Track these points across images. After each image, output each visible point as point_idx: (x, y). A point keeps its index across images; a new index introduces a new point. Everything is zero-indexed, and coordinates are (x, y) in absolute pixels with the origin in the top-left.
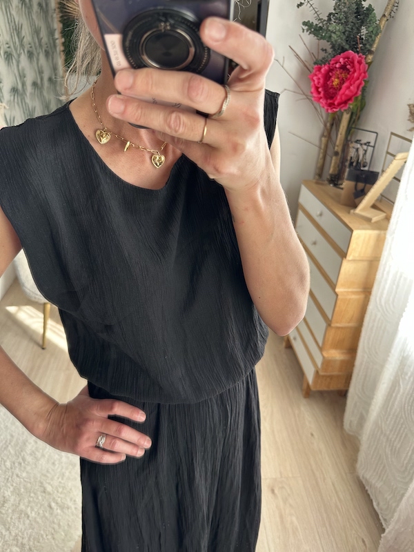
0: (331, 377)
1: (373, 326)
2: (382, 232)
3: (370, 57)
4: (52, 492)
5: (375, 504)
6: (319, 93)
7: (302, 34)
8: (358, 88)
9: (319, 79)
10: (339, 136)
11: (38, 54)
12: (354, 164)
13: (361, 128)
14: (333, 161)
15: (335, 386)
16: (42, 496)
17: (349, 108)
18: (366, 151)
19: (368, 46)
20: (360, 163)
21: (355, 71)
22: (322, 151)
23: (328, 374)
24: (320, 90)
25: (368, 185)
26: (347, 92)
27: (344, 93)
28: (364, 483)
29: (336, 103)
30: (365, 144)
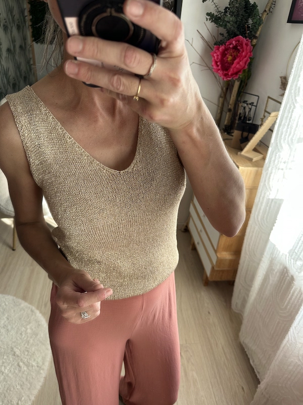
0: (223, 271)
1: (252, 236)
2: (260, 169)
3: (255, 41)
4: (20, 355)
5: (251, 361)
6: (218, 66)
7: (206, 22)
8: (245, 63)
9: (218, 56)
10: (232, 97)
11: (12, 27)
12: (242, 118)
13: (248, 92)
14: (227, 116)
15: (225, 278)
16: (13, 358)
17: (239, 77)
18: (250, 109)
19: (253, 33)
20: (246, 118)
21: (243, 51)
22: (219, 108)
23: (221, 269)
24: (218, 63)
25: (250, 134)
26: (238, 66)
27: (235, 67)
28: (244, 346)
29: (230, 74)
30: (250, 104)
